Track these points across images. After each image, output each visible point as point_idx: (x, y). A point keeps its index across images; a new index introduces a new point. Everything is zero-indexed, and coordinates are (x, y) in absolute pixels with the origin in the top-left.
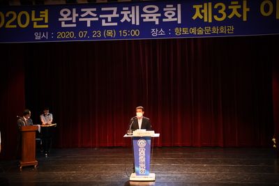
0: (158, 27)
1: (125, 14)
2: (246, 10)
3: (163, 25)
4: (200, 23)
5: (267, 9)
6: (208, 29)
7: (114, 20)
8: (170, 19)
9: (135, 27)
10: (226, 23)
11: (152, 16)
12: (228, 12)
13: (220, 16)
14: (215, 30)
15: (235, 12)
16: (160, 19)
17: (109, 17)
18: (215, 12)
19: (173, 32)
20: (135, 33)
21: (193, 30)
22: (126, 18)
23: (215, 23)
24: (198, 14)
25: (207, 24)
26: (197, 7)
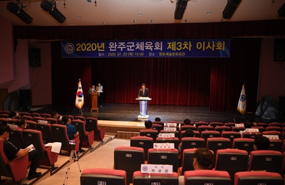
0: (152, 52)
1: (138, 45)
2: (190, 46)
3: (154, 51)
4: (170, 51)
5: (199, 46)
6: (174, 54)
7: (133, 48)
8: (157, 48)
9: (142, 51)
10: (182, 51)
11: (149, 47)
12: (183, 46)
13: (179, 48)
14: (177, 54)
15: (186, 47)
16: (153, 48)
17: (131, 46)
18: (177, 46)
19: (159, 55)
20: (142, 54)
21: (167, 54)
22: (138, 47)
23: (177, 51)
24: (169, 47)
25: (174, 51)
26: (169, 44)
